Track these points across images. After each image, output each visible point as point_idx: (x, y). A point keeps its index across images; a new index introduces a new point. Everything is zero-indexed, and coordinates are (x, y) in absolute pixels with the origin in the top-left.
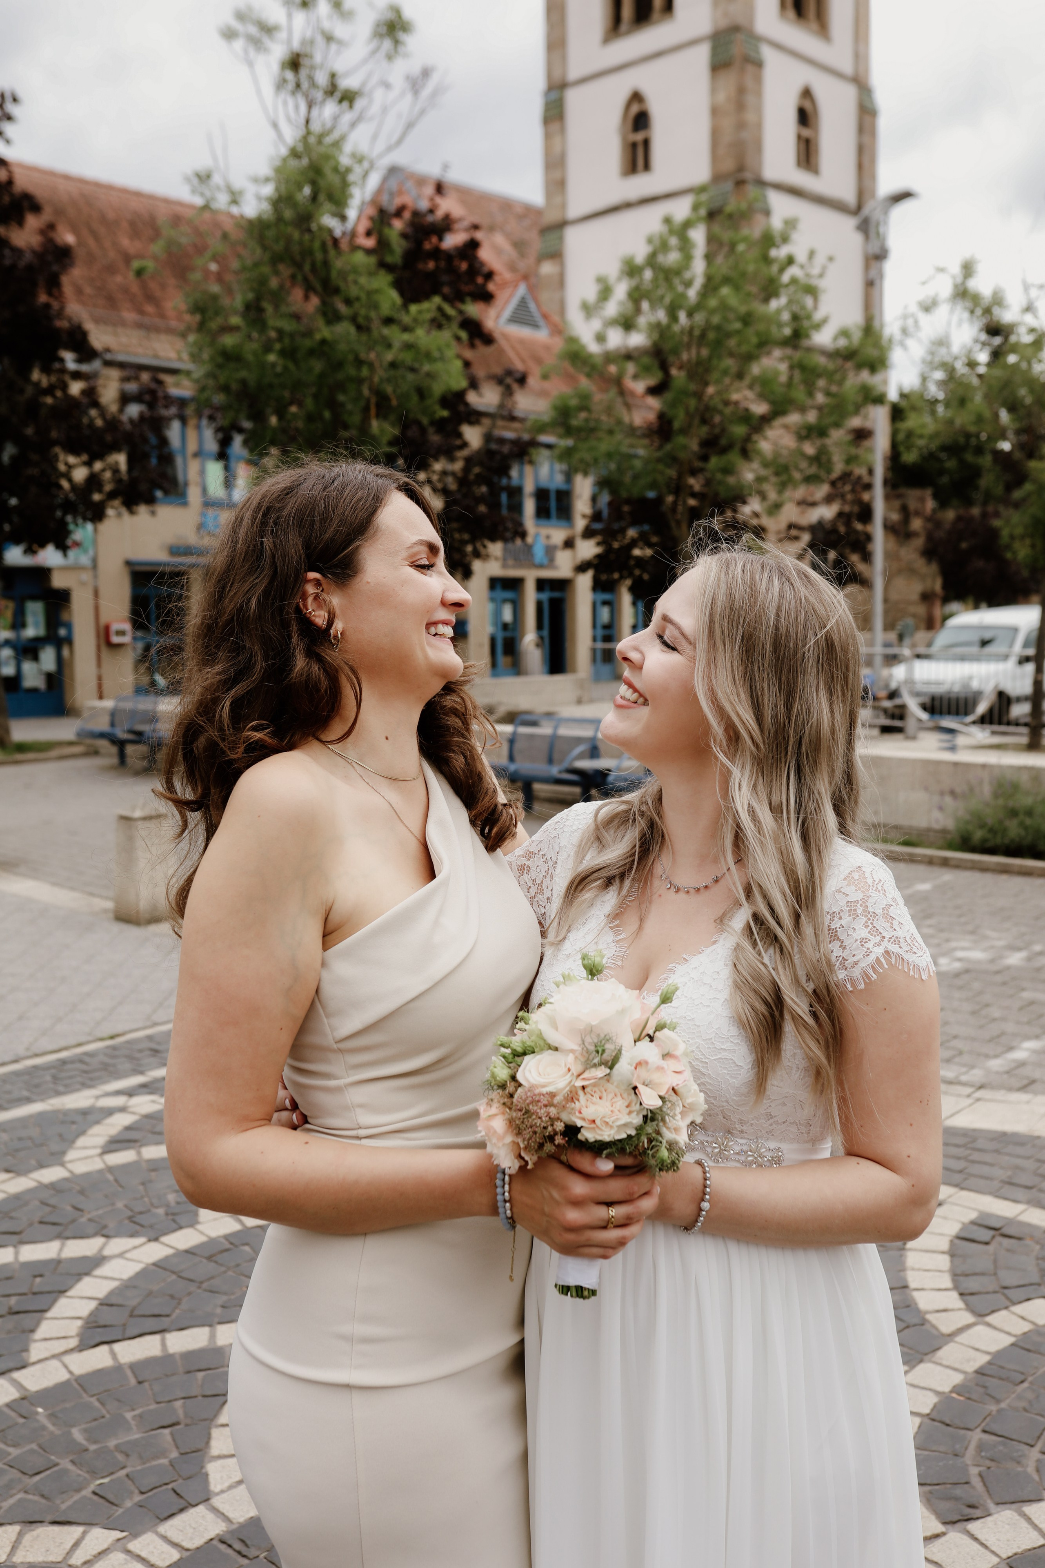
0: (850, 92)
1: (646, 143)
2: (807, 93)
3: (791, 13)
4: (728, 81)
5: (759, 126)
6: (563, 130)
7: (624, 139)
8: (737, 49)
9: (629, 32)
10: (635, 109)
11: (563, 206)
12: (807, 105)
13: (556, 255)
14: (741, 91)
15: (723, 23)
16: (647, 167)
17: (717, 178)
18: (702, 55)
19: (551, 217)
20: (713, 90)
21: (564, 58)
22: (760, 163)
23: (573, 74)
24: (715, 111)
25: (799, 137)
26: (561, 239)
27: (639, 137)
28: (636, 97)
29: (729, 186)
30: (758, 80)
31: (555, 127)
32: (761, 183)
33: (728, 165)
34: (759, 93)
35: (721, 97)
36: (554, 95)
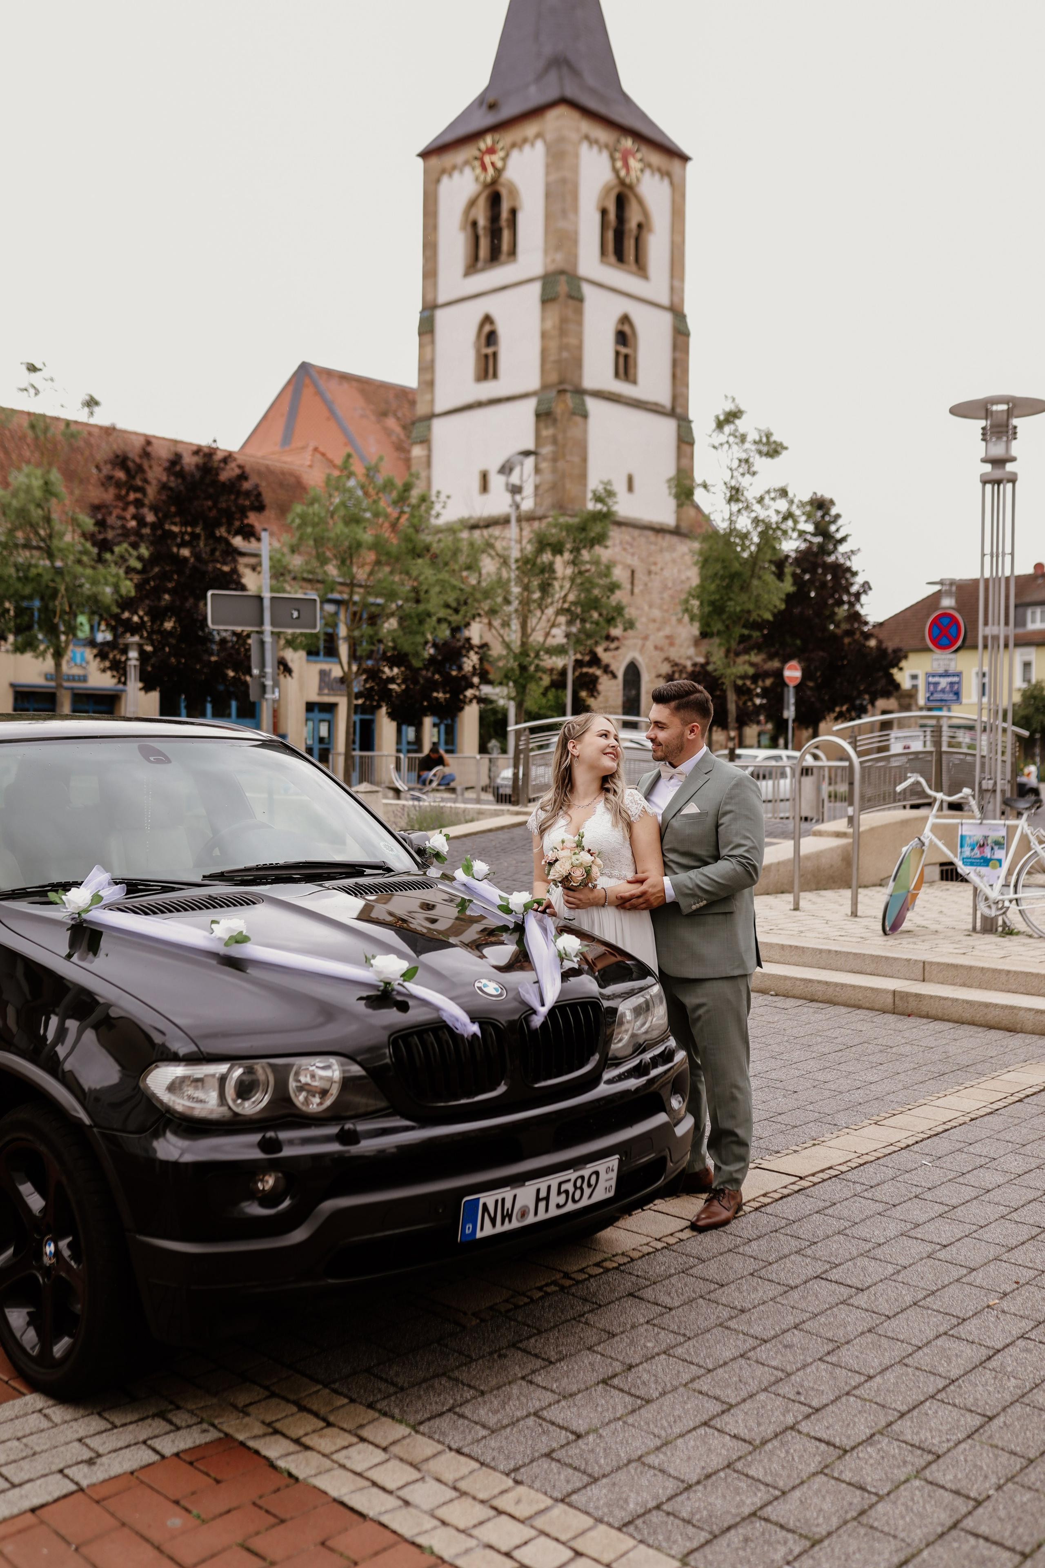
0: (666, 319)
1: (495, 355)
2: (625, 319)
3: (612, 258)
4: (554, 311)
5: (580, 347)
6: (433, 342)
7: (478, 351)
8: (563, 288)
9: (483, 270)
10: (487, 328)
11: (432, 401)
12: (626, 328)
13: (426, 441)
14: (564, 320)
15: (552, 268)
16: (495, 376)
17: (545, 387)
18: (535, 289)
19: (421, 409)
20: (543, 319)
21: (435, 285)
22: (580, 377)
23: (441, 300)
24: (544, 335)
25: (617, 353)
26: (429, 428)
27: (489, 351)
28: (487, 319)
29: (553, 393)
30: (579, 312)
31: (427, 338)
32: (580, 392)
33: (553, 378)
34: (580, 323)
35: (549, 324)
36: (427, 313)
